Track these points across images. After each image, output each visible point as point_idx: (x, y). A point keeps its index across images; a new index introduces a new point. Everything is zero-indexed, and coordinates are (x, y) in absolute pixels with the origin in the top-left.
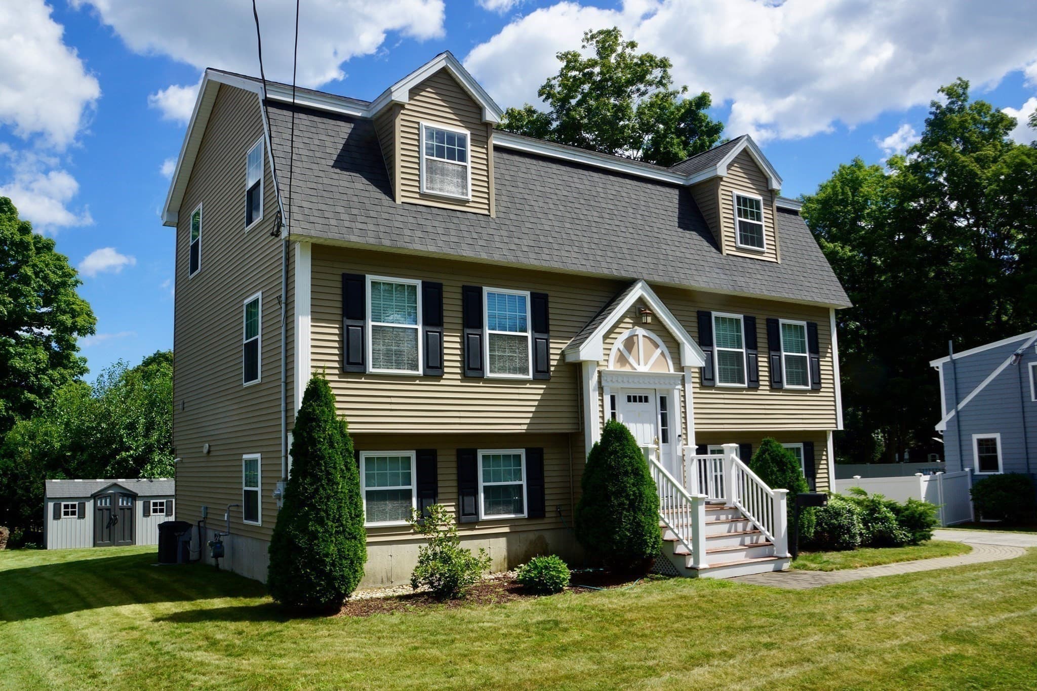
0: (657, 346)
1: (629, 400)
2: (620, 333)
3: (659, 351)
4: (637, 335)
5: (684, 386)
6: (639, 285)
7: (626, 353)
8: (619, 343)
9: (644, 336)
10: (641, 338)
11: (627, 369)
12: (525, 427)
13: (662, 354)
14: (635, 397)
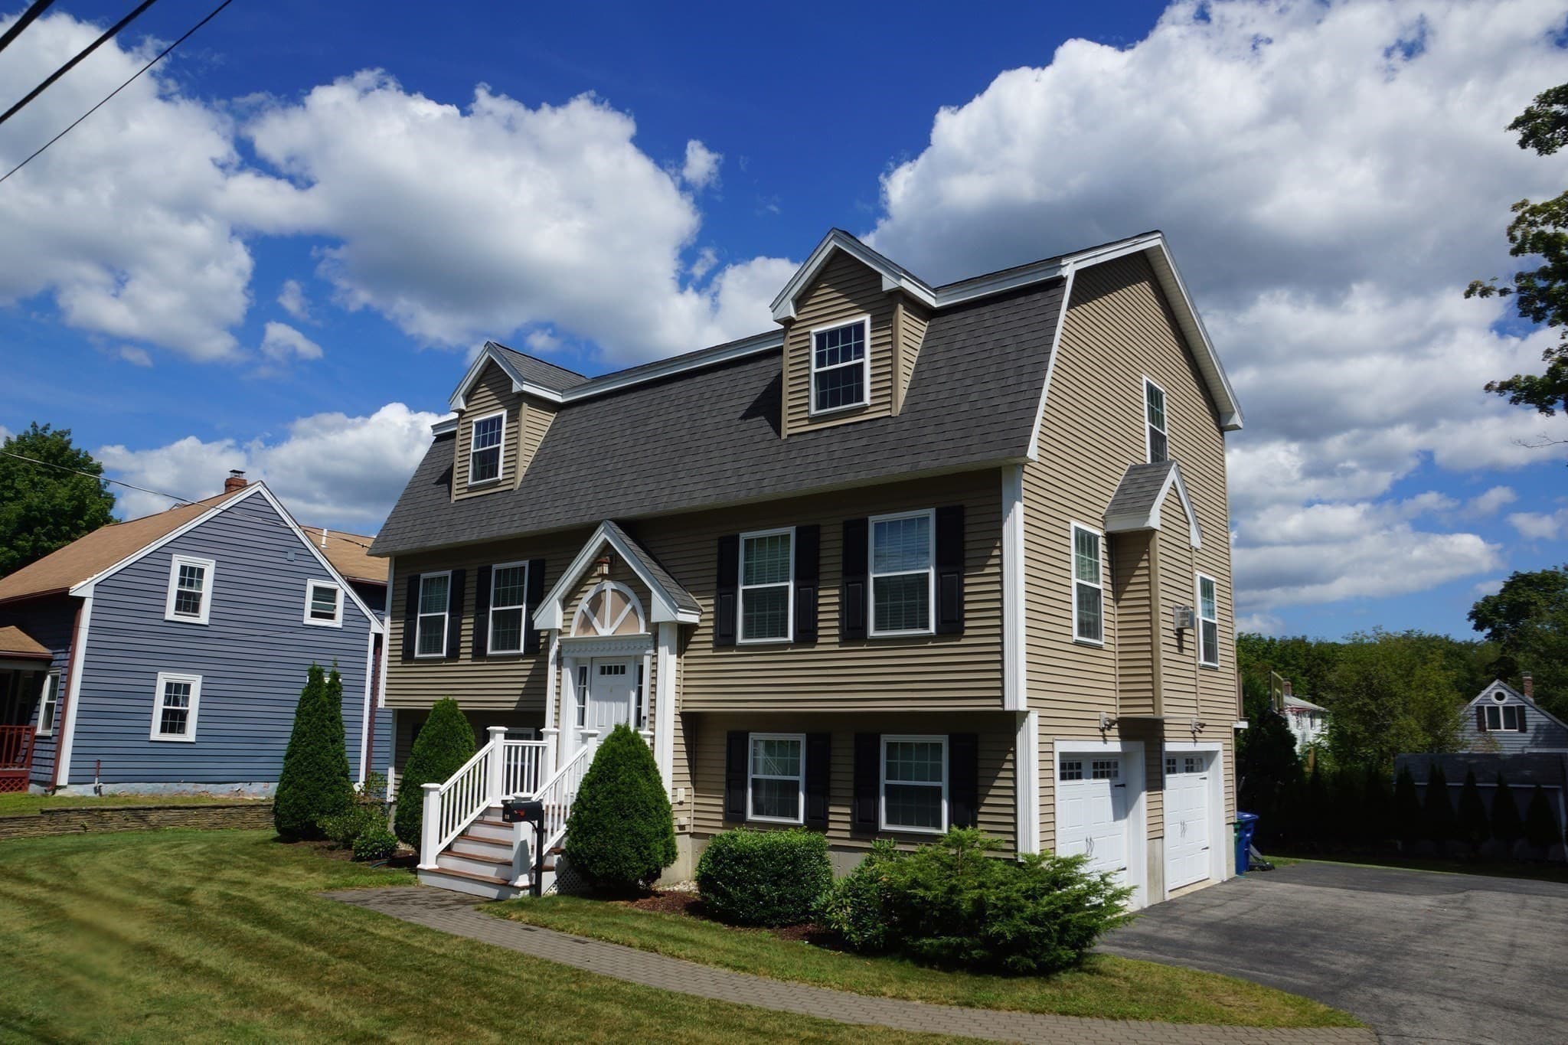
0: (627, 600)
1: (603, 672)
2: (586, 591)
3: (629, 607)
4: (605, 591)
5: (656, 650)
6: (602, 528)
7: (590, 615)
8: (583, 605)
9: (613, 590)
10: (609, 594)
11: (591, 635)
12: (514, 705)
13: (634, 610)
14: (610, 668)
